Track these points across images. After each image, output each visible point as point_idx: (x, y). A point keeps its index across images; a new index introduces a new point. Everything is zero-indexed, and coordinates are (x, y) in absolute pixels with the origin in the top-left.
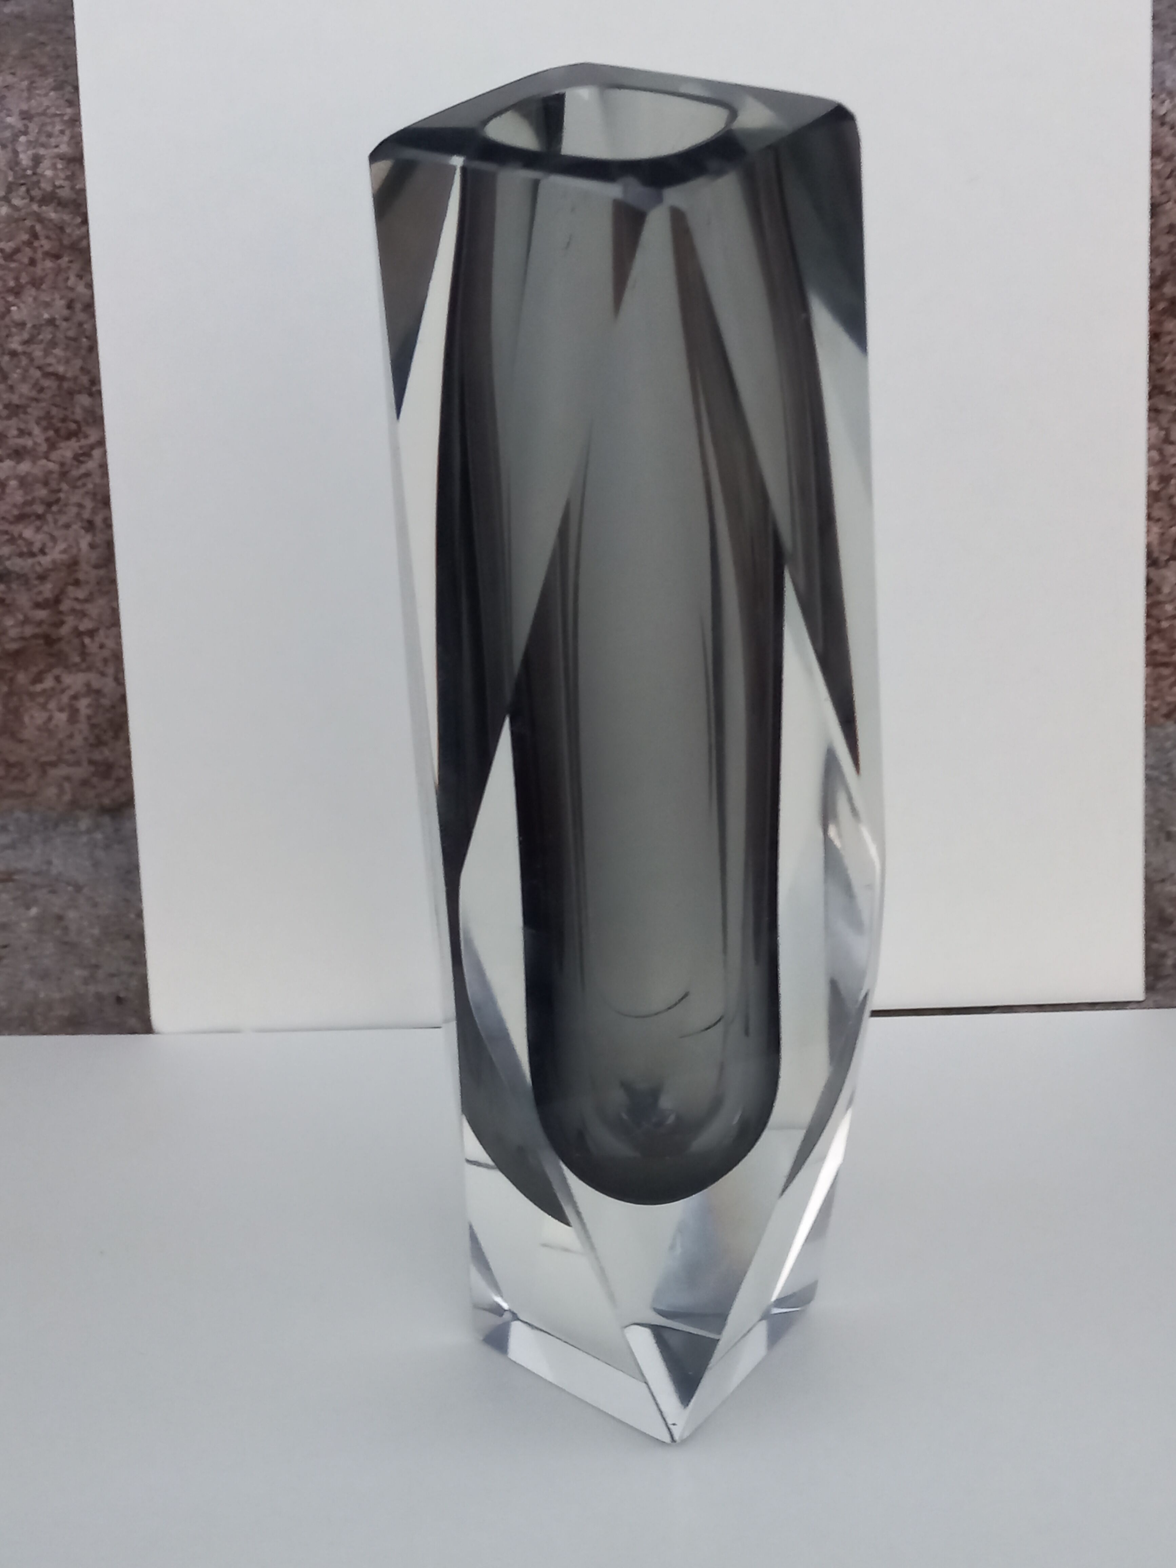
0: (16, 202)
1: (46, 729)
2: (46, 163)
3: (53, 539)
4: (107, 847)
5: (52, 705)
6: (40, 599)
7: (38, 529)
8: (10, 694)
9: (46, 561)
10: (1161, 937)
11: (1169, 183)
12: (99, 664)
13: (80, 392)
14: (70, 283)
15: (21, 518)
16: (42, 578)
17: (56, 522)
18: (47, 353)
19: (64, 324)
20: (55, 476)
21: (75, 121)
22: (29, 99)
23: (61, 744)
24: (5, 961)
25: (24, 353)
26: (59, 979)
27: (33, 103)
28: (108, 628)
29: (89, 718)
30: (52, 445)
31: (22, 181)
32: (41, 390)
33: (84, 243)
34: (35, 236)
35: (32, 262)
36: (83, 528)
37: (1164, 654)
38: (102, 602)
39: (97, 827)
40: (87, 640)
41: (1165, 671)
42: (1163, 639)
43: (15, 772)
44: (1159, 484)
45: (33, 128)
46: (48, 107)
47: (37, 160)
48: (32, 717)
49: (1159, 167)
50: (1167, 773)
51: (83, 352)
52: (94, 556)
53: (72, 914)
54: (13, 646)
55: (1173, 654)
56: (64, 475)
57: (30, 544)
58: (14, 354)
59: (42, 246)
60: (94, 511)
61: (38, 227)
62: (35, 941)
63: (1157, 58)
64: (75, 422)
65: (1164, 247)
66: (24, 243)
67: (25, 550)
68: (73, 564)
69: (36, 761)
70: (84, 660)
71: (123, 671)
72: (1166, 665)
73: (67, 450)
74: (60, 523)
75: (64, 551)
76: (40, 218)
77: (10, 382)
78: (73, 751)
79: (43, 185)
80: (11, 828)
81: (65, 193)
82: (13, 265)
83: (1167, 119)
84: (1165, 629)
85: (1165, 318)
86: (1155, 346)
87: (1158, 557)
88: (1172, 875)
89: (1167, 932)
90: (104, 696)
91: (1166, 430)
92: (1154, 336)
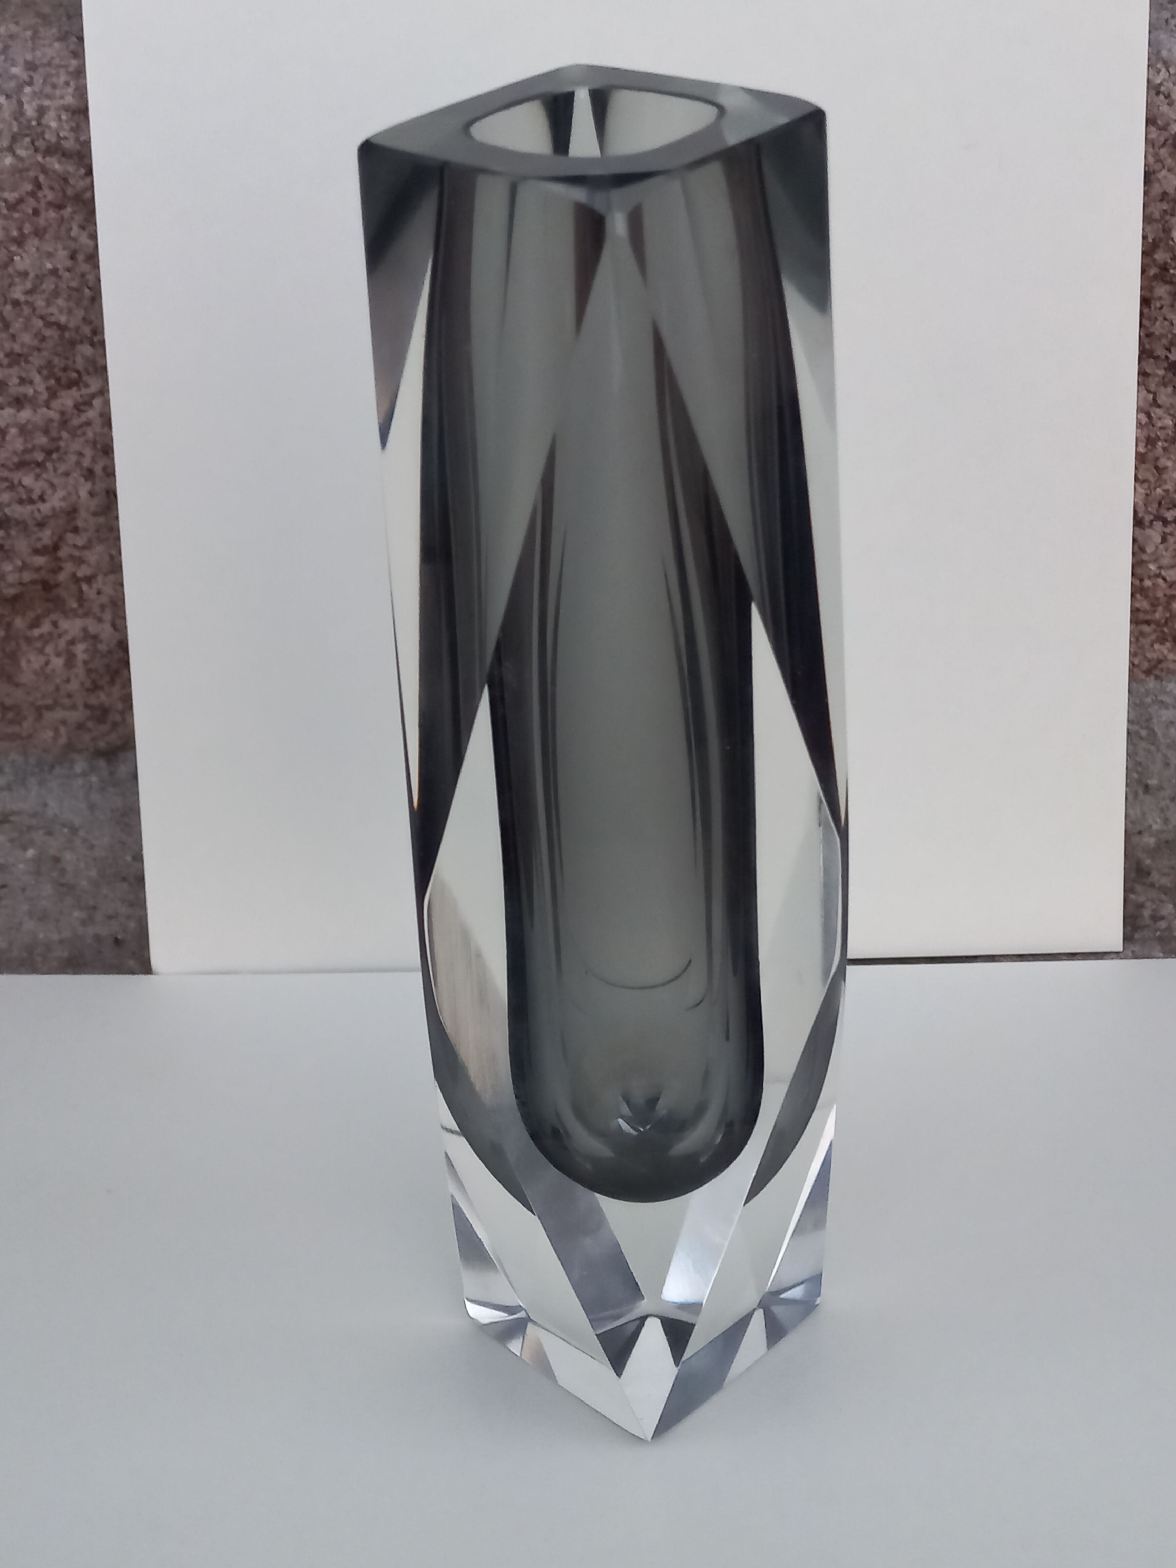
0: (22, 153)
1: (43, 673)
2: (51, 114)
3: (52, 486)
4: (103, 790)
5: (49, 649)
6: (39, 545)
7: (37, 477)
8: (7, 638)
9: (45, 508)
10: (1138, 888)
11: (1163, 152)
12: (96, 610)
13: (82, 342)
14: (73, 234)
15: (21, 465)
16: (41, 525)
17: (55, 470)
18: (49, 304)
19: (67, 275)
20: (56, 424)
21: (80, 72)
22: (33, 49)
23: (57, 689)
24: (4, 902)
25: (27, 302)
26: (58, 921)
27: (38, 53)
28: (106, 575)
29: (85, 662)
30: (53, 394)
31: (27, 132)
32: (44, 339)
33: (88, 195)
34: (39, 187)
35: (36, 212)
36: (83, 476)
37: (1146, 612)
38: (99, 548)
39: (93, 769)
40: (85, 587)
41: (1146, 629)
42: (1146, 597)
43: (10, 715)
44: (1146, 446)
45: (38, 79)
46: (52, 58)
47: (41, 111)
48: (29, 661)
49: (1153, 135)
50: (1147, 728)
51: (86, 302)
52: (94, 504)
53: (68, 856)
54: (10, 592)
55: (1155, 612)
56: (64, 423)
57: (29, 491)
58: (16, 303)
59: (45, 196)
60: (94, 460)
61: (42, 178)
62: (33, 882)
63: (1153, 28)
64: (76, 371)
65: (1157, 215)
66: (27, 193)
67: (24, 497)
68: (72, 512)
69: (32, 704)
70: (81, 605)
72: (1148, 622)
73: (67, 399)
74: (60, 471)
75: (64, 499)
76: (44, 170)
77: (11, 331)
78: (69, 696)
79: (47, 136)
80: (7, 770)
81: (69, 144)
82: (16, 215)
83: (1162, 89)
84: (1148, 588)
85: (1154, 284)
86: (1146, 311)
87: (1143, 518)
88: (1150, 827)
89: (1144, 884)
90: (101, 641)
91: (1155, 394)
92: (1145, 302)
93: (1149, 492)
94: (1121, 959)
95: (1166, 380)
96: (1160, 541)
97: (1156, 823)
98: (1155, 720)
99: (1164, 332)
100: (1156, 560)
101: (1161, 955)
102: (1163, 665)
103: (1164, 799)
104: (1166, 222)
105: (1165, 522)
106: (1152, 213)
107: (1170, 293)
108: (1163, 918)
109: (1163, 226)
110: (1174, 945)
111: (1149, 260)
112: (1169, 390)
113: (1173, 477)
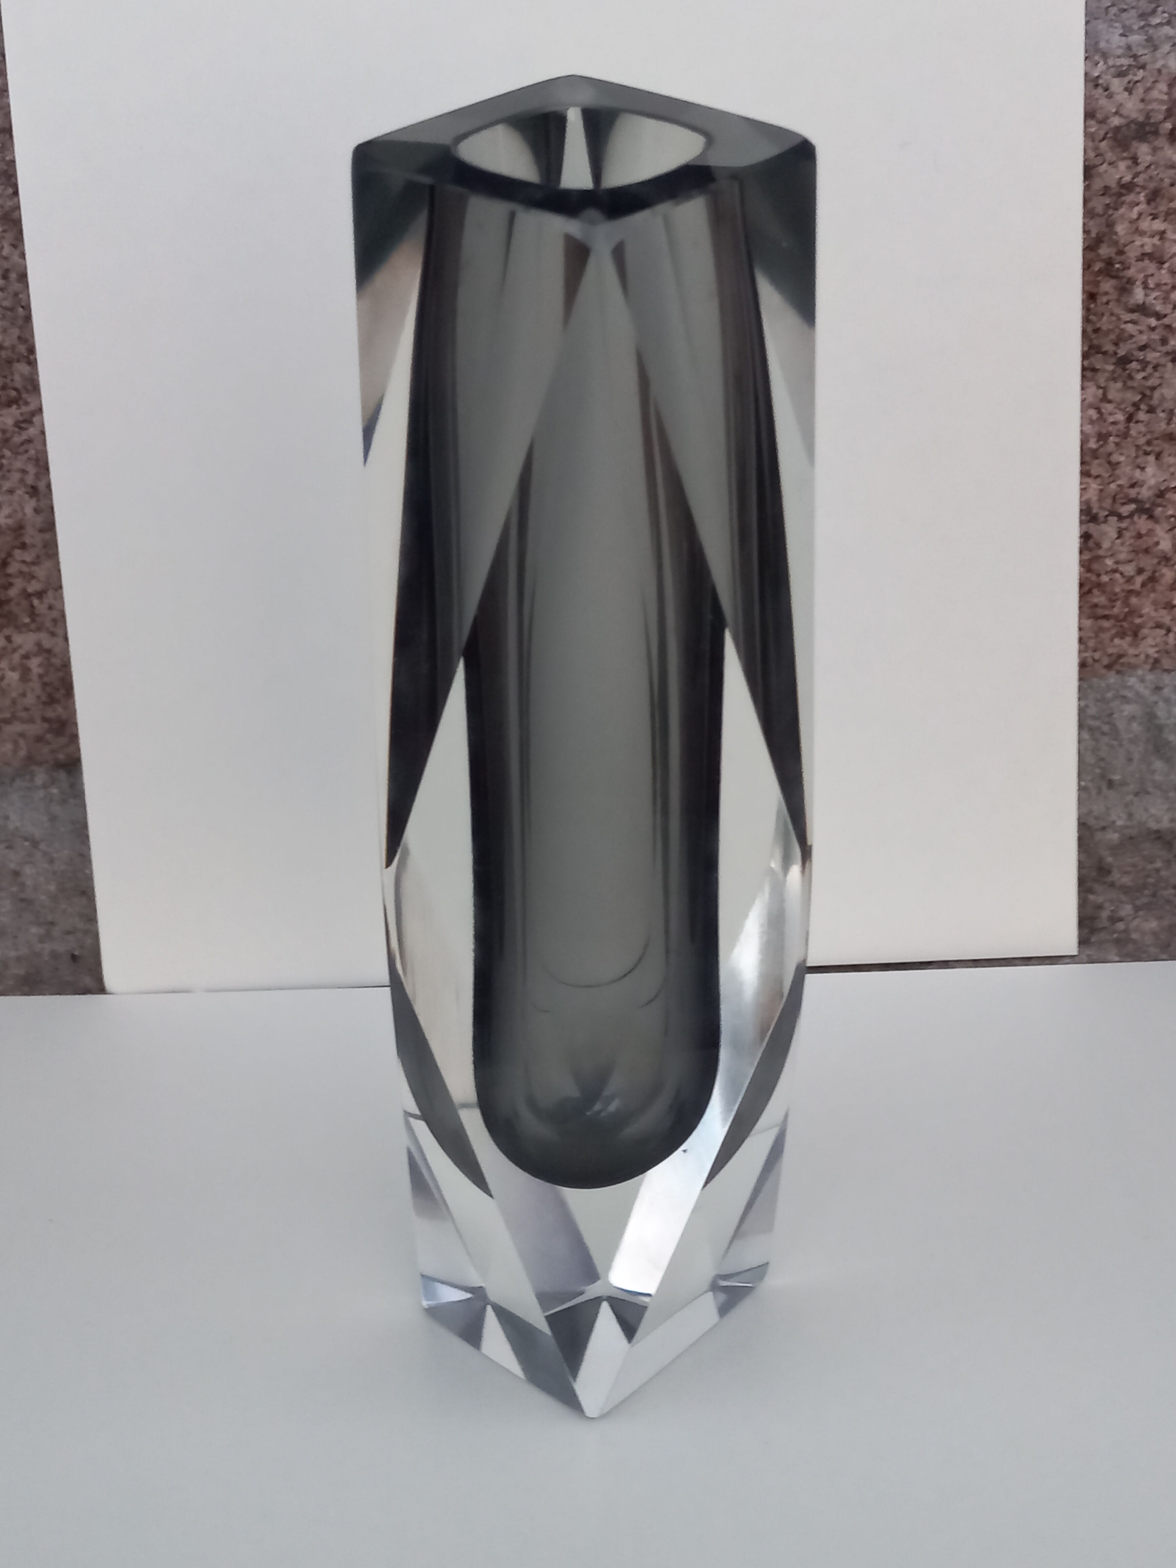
4: (64, 802)
5: (4, 664)
10: (1098, 887)
11: (1104, 145)
12: (48, 624)
13: (18, 361)
14: (5, 253)
23: (14, 702)
26: (16, 937)
28: (56, 589)
29: (41, 676)
33: (15, 215)
36: (27, 493)
37: (1104, 607)
38: (44, 565)
39: (53, 782)
40: (36, 602)
41: (1106, 624)
42: (1104, 592)
44: (1098, 441)
49: (1092, 130)
50: (1108, 723)
51: (20, 322)
52: (39, 520)
53: (28, 870)
55: (1113, 607)
56: (6, 441)
60: (37, 476)
63: (1089, 18)
64: (15, 389)
65: (1099, 209)
68: (19, 529)
70: (33, 620)
72: (1106, 617)
73: (9, 417)
74: (4, 488)
75: (9, 516)
78: (26, 709)
83: (1101, 81)
84: (1105, 584)
85: (1099, 278)
86: (1090, 305)
87: (1097, 514)
88: (1114, 822)
89: (1105, 883)
92: (1090, 297)
93: (1101, 487)
94: (1075, 963)
95: (1116, 375)
96: (1116, 536)
97: (1120, 818)
99: (1111, 327)
100: (1112, 555)
101: (1117, 958)
103: (1128, 794)
104: (1110, 216)
105: (1121, 518)
106: (1094, 208)
107: (1115, 288)
108: (1121, 919)
109: (1107, 221)
110: (1130, 947)
111: (1091, 255)
112: (1119, 385)
113: (1126, 471)
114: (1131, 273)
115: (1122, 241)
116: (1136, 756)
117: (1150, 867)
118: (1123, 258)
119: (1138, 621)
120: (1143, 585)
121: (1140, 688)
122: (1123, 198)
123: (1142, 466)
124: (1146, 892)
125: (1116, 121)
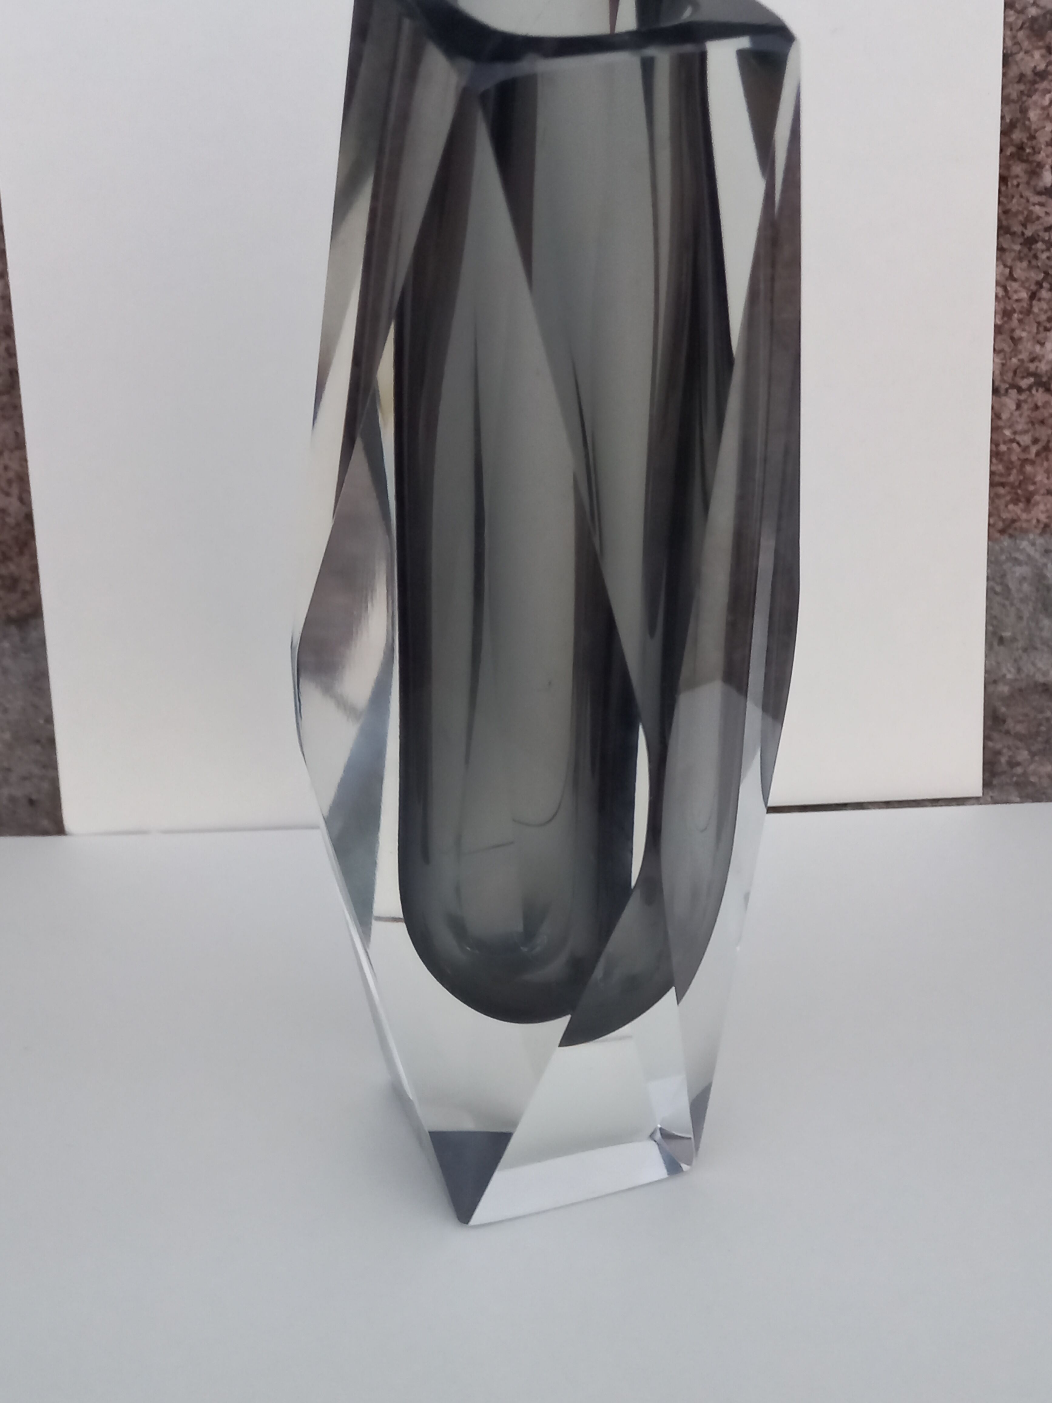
4: (15, 655)
10: (995, 735)
11: (1021, 34)
28: (12, 451)
37: (1001, 475)
39: (5, 636)
41: (1001, 491)
42: (1002, 461)
44: (1002, 318)
49: (1011, 19)
50: (1001, 584)
55: (1009, 475)
65: (1014, 96)
71: (28, 492)
72: (1003, 485)
84: (1004, 453)
85: (1011, 162)
86: (1003, 188)
87: (999, 386)
88: (1004, 676)
89: (1000, 731)
90: (9, 515)
91: (1011, 268)
92: (1003, 179)
93: (1004, 361)
94: (981, 804)
95: (1022, 255)
97: (1009, 671)
98: (1009, 576)
99: (1020, 209)
100: (1010, 427)
101: (1018, 799)
102: (1017, 525)
103: (1017, 649)
104: (1023, 102)
105: (1020, 390)
106: (1009, 94)
107: (1025, 171)
108: (1018, 764)
109: (1021, 107)
110: (1030, 790)
111: (1006, 139)
112: (1025, 264)
113: (1027, 347)
114: (1041, 156)
115: (1034, 127)
116: (1026, 614)
117: (1040, 716)
118: (1034, 142)
119: (1031, 488)
120: (1038, 454)
121: (1031, 550)
122: (1036, 86)
123: (1043, 341)
124: (1040, 739)
125: (1033, 11)
